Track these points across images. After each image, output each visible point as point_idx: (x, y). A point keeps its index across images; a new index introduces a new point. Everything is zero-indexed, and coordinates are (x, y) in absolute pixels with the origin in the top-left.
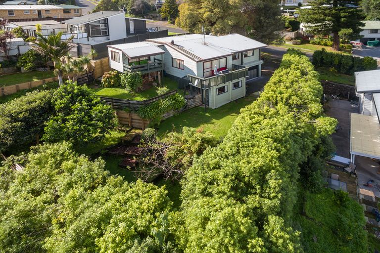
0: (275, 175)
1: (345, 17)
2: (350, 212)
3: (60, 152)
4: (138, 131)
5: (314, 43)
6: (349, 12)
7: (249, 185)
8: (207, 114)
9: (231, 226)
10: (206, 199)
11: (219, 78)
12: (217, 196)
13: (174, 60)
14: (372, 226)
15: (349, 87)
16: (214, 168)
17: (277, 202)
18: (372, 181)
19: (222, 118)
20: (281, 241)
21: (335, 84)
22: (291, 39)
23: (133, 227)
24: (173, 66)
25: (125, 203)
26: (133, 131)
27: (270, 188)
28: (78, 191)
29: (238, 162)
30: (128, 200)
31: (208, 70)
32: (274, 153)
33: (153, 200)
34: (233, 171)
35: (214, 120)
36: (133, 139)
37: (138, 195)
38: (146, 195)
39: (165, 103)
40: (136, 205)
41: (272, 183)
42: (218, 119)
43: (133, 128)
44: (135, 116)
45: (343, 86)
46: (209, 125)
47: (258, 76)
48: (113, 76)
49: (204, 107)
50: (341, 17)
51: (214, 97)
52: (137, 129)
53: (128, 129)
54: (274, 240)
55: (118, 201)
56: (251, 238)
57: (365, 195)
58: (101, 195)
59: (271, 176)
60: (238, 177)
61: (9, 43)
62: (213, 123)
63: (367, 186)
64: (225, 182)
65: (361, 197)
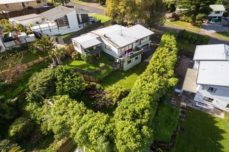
0: (148, 111)
1: (202, 6)
2: (174, 114)
3: (66, 100)
4: (93, 83)
5: (182, 21)
6: (206, 3)
7: (138, 114)
8: (123, 74)
9: (131, 132)
10: (123, 121)
11: (128, 57)
12: (126, 120)
13: (106, 45)
14: (182, 116)
15: (192, 52)
16: (126, 108)
17: (147, 120)
18: (187, 99)
19: (129, 76)
20: (146, 134)
21: (186, 50)
22: (170, 18)
23: (99, 130)
24: (106, 48)
25: (95, 121)
26: (91, 83)
27: (145, 116)
28: (77, 116)
29: (135, 106)
30: (96, 120)
31: (123, 51)
32: (148, 102)
33: (104, 120)
34: (133, 110)
35: (126, 77)
36: (92, 87)
37: (99, 118)
38: (102, 118)
39: (104, 72)
40: (99, 122)
41: (146, 114)
42: (127, 76)
43: (91, 81)
44: (91, 77)
45: (189, 51)
46: (123, 80)
47: (148, 48)
48: (77, 55)
49: (121, 69)
50: (200, 6)
51: (126, 65)
52: (92, 82)
53: (89, 82)
54: (144, 133)
55: (93, 121)
56: (137, 135)
57: (183, 105)
58: (86, 118)
59: (146, 112)
60: (135, 112)
61: (20, 37)
62: (125, 79)
63: (185, 101)
64: (129, 114)
65: (181, 106)
